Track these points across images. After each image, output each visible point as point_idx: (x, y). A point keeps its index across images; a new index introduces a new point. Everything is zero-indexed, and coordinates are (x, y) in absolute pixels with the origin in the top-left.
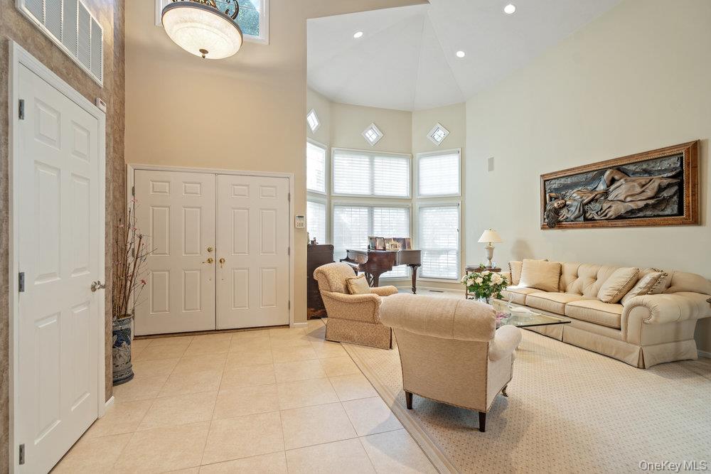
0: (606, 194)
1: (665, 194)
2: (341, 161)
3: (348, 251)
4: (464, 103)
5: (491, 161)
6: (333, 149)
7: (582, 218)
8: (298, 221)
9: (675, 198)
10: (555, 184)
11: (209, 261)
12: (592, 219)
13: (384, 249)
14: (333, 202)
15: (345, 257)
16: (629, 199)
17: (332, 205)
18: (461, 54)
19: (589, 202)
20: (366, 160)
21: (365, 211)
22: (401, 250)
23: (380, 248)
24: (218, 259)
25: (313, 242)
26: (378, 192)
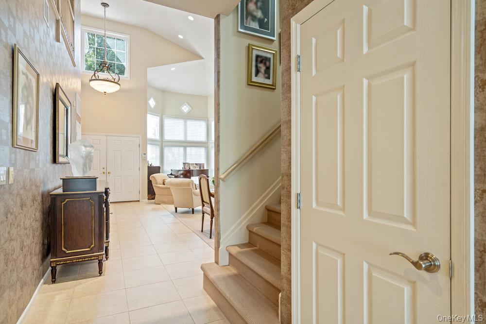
2: (167, 122)
3: (172, 170)
6: (164, 116)
8: (143, 156)
11: (104, 173)
13: (189, 168)
14: (164, 144)
15: (170, 173)
17: (163, 146)
20: (182, 122)
21: (182, 149)
22: (198, 169)
23: (187, 168)
24: (108, 172)
25: (151, 165)
26: (189, 139)
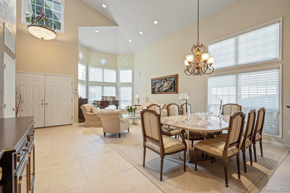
0: (163, 85)
1: (172, 86)
2: (92, 70)
3: (94, 101)
4: (133, 54)
5: (140, 73)
6: (89, 65)
7: (158, 91)
8: (75, 91)
9: (174, 87)
10: (154, 82)
11: (42, 104)
12: (160, 92)
13: (107, 100)
14: (88, 84)
15: (93, 103)
16: (166, 87)
17: (88, 85)
18: (130, 41)
19: (160, 87)
20: (101, 70)
21: (100, 88)
22: (112, 100)
23: (105, 100)
24: (46, 103)
25: (80, 98)
26: (105, 81)
